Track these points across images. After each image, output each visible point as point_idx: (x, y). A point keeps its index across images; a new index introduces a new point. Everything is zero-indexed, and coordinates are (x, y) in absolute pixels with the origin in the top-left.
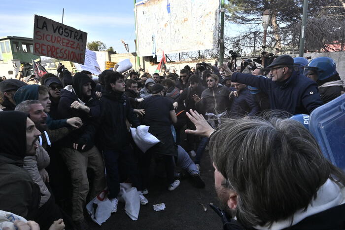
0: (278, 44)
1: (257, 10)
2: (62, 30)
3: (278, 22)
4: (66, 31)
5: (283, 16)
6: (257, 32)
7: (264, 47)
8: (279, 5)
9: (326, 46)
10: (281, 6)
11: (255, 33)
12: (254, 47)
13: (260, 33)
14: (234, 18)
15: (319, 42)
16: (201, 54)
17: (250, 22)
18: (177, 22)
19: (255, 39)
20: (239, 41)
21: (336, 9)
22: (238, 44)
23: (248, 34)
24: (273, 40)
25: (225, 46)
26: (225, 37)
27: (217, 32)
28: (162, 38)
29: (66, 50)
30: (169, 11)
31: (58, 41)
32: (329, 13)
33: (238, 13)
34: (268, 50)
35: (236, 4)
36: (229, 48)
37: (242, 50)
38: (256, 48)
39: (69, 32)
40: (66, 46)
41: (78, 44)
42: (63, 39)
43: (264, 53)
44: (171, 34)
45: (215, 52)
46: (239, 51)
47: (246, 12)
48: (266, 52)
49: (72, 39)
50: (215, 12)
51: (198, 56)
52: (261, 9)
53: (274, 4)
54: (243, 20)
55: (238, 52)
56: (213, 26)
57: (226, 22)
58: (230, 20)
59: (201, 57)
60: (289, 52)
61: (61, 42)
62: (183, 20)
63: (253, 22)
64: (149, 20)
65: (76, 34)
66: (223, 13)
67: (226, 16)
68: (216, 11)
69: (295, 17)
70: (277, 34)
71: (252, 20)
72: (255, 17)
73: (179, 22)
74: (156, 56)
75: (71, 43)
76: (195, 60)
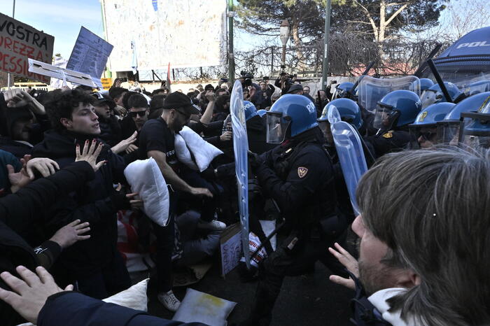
0: (299, 63)
1: (275, 17)
2: (14, 28)
3: (300, 36)
4: (20, 30)
5: (306, 28)
6: (275, 47)
7: (283, 67)
8: (300, 14)
9: (351, 70)
10: (303, 15)
11: (272, 48)
12: (272, 65)
13: (279, 48)
14: (247, 26)
15: (343, 63)
16: (204, 72)
17: (267, 33)
18: (169, 24)
19: (273, 56)
20: (253, 56)
21: (363, 25)
22: (252, 61)
23: (264, 48)
24: (295, 58)
25: (236, 62)
26: (235, 51)
27: (225, 42)
28: (146, 45)
29: (20, 60)
30: (156, 9)
31: (7, 45)
32: (356, 30)
33: (251, 18)
34: (288, 71)
35: (248, 6)
36: (240, 65)
37: (257, 69)
38: (274, 68)
39: (25, 33)
40: (21, 53)
41: (40, 53)
42: (15, 42)
43: (283, 74)
44: (160, 41)
45: (223, 70)
46: (254, 70)
47: (260, 18)
48: (285, 74)
49: (30, 44)
50: (220, 17)
51: (199, 74)
52: (280, 17)
53: (295, 12)
54: (258, 29)
55: (252, 71)
56: (219, 35)
57: (236, 30)
58: (241, 27)
59: (204, 76)
60: (313, 75)
61: (11, 46)
62: (177, 22)
63: (270, 33)
64: (125, 18)
65: (37, 37)
66: (231, 19)
67: (235, 21)
68: (223, 15)
69: (320, 30)
70: (298, 50)
71: (269, 30)
72: (273, 26)
73: (171, 24)
74: (137, 71)
75: (27, 49)
76: (196, 80)
